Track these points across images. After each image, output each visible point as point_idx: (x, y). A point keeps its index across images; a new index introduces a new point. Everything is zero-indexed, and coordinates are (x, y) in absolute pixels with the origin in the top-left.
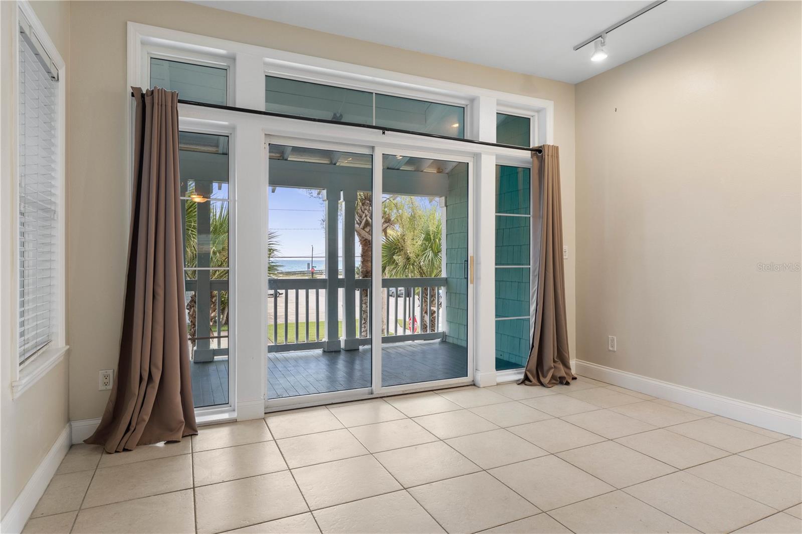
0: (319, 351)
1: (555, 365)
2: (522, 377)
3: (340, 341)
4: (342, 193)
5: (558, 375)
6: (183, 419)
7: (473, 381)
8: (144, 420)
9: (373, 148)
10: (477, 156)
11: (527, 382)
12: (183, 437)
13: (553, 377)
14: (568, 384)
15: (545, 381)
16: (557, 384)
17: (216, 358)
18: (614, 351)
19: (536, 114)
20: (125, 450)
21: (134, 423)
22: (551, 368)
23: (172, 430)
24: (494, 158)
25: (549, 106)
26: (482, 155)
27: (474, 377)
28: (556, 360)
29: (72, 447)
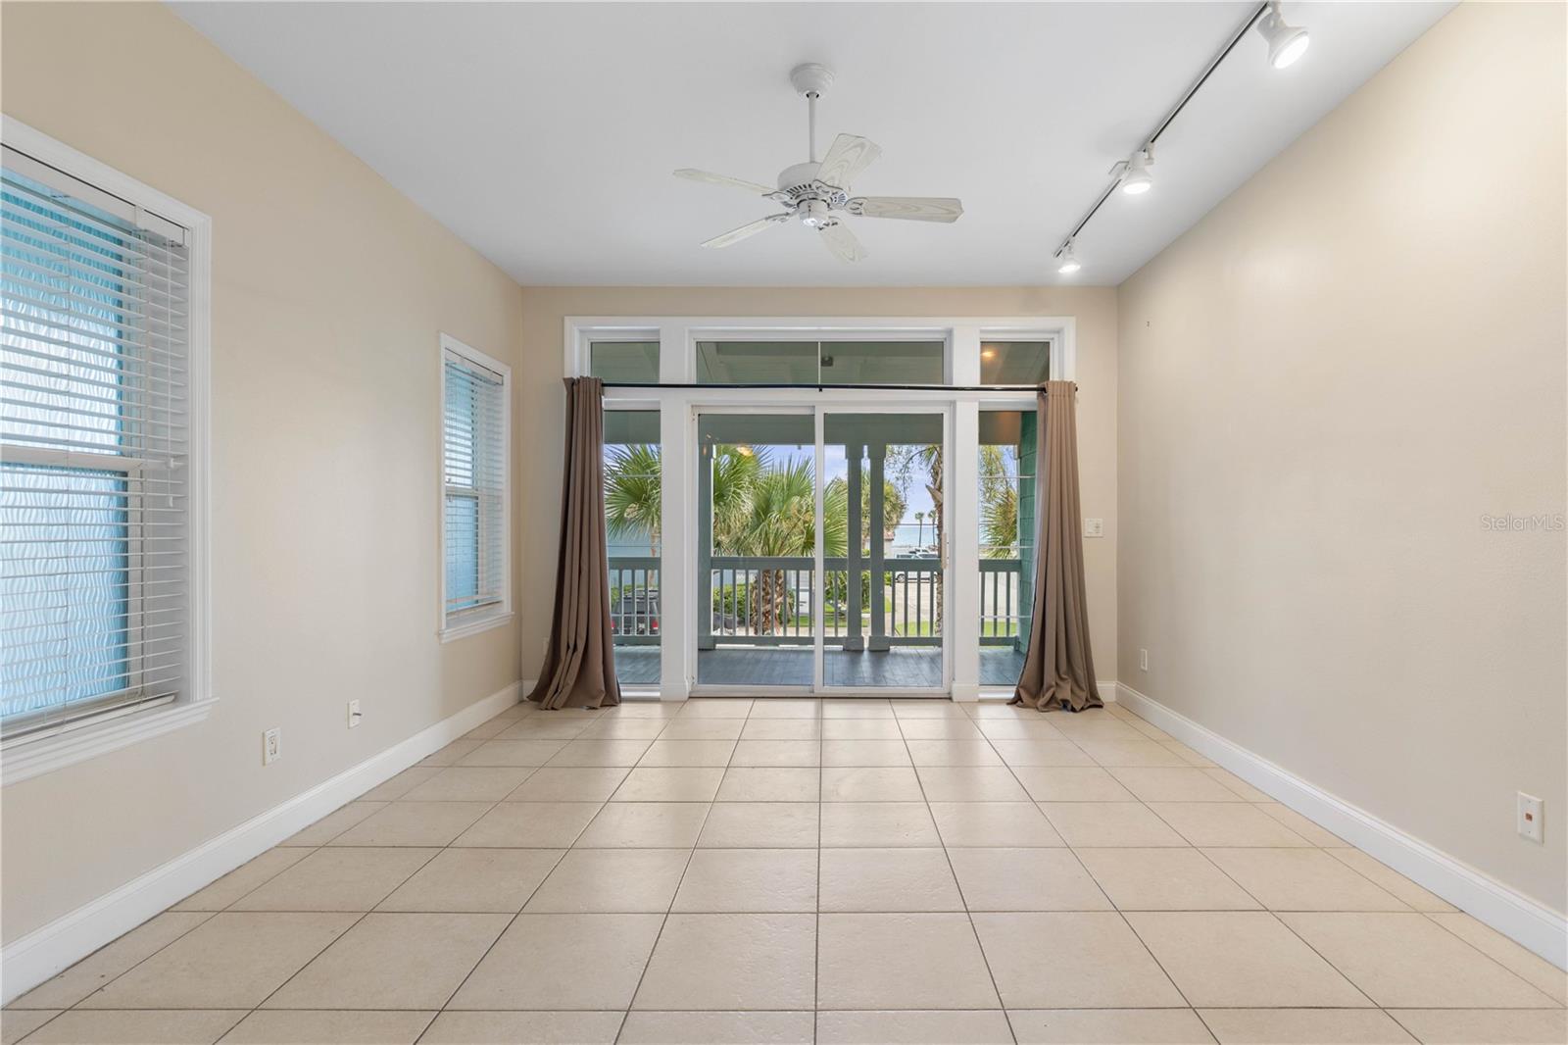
0: (840, 647)
1: (1059, 682)
2: (1012, 695)
3: (863, 638)
4: (866, 448)
5: (1060, 696)
6: (603, 688)
7: (949, 693)
8: (568, 684)
9: (814, 407)
10: (953, 404)
11: (1019, 703)
12: (602, 706)
13: (1053, 697)
14: (1073, 710)
15: (1042, 701)
16: (1060, 709)
17: (718, 646)
18: (1144, 671)
19: (1056, 336)
20: (553, 709)
21: (560, 686)
22: (1051, 687)
23: (594, 698)
24: (977, 404)
25: (1069, 325)
26: (958, 404)
27: (951, 687)
28: (1064, 676)
29: (521, 701)
